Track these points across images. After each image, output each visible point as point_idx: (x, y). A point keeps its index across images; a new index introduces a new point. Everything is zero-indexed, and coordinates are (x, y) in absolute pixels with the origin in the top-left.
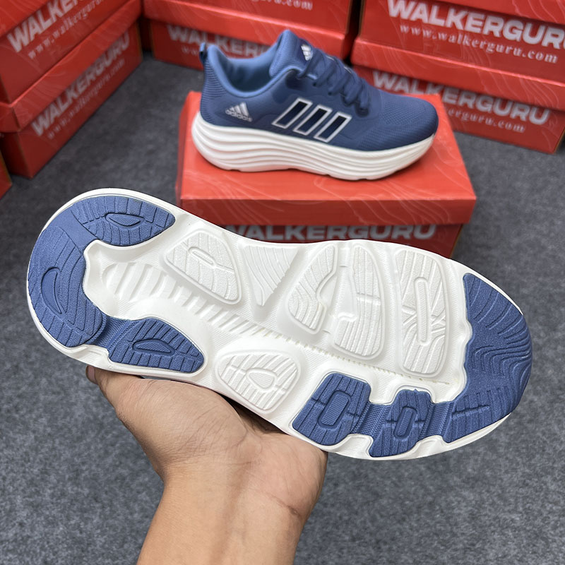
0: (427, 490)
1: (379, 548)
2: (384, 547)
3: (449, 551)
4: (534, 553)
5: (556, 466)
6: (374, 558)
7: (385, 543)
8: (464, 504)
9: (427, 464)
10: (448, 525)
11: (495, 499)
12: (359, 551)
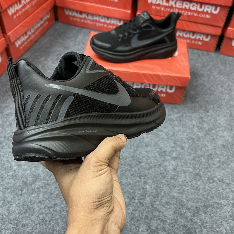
0: (158, 161)
1: (141, 178)
2: (143, 178)
3: (165, 179)
4: (195, 179)
5: (205, 154)
6: (139, 181)
7: (143, 176)
8: (171, 165)
9: (158, 153)
10: (165, 171)
11: (183, 164)
12: (133, 178)
